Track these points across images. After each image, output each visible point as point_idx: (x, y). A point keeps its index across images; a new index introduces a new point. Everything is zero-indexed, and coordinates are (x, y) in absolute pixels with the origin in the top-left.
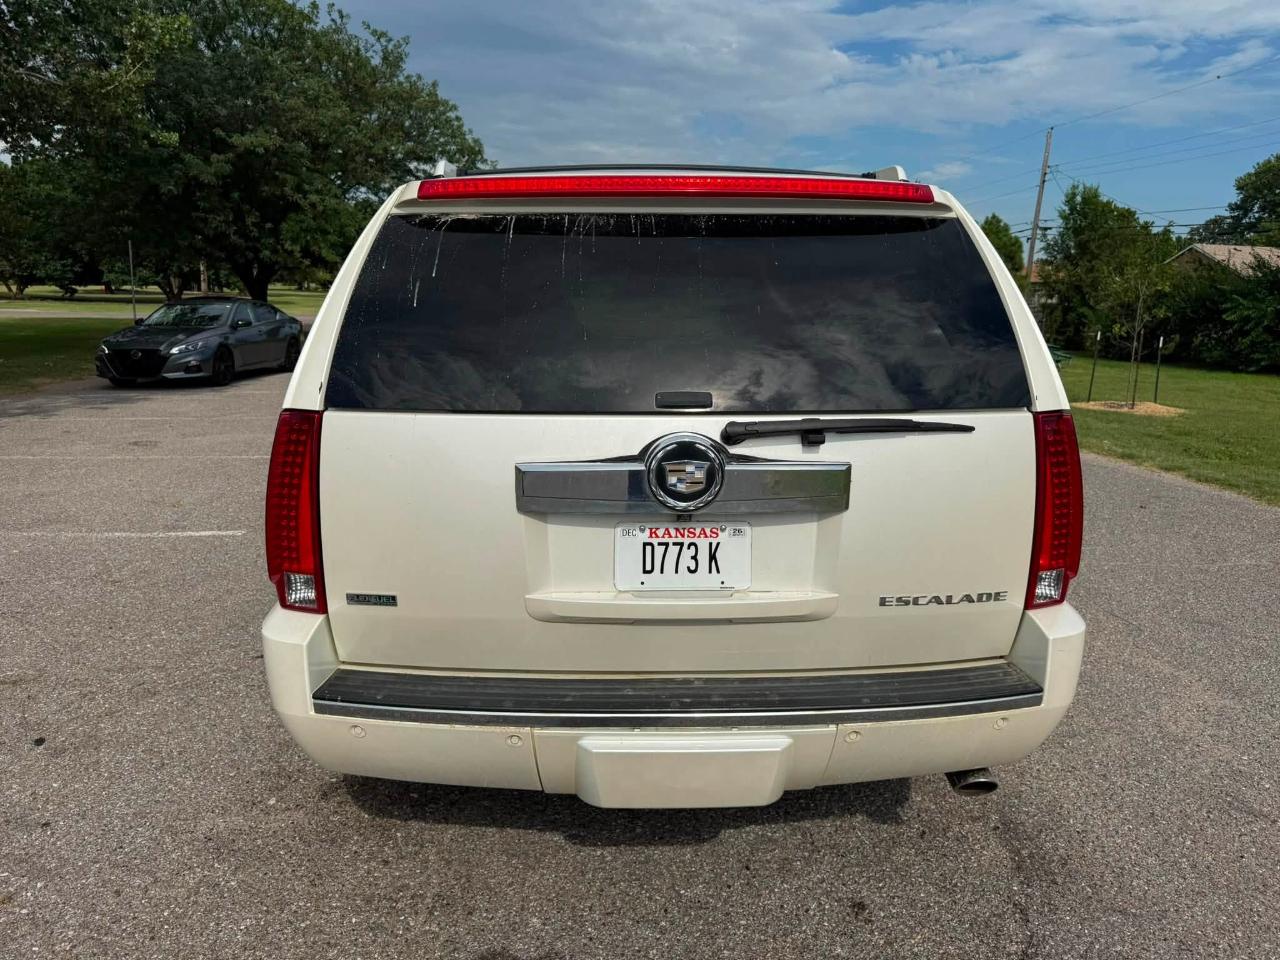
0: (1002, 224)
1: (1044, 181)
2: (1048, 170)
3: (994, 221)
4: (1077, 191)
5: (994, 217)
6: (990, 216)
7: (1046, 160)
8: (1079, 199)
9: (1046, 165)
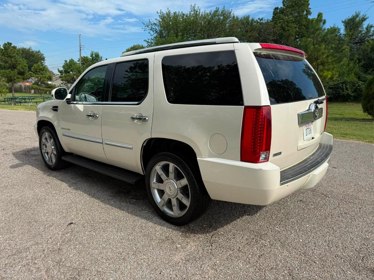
0: (75, 62)
1: (81, 50)
2: (81, 47)
3: (72, 61)
4: (93, 53)
5: (72, 59)
6: (71, 59)
7: (80, 43)
8: (94, 56)
9: (80, 45)
